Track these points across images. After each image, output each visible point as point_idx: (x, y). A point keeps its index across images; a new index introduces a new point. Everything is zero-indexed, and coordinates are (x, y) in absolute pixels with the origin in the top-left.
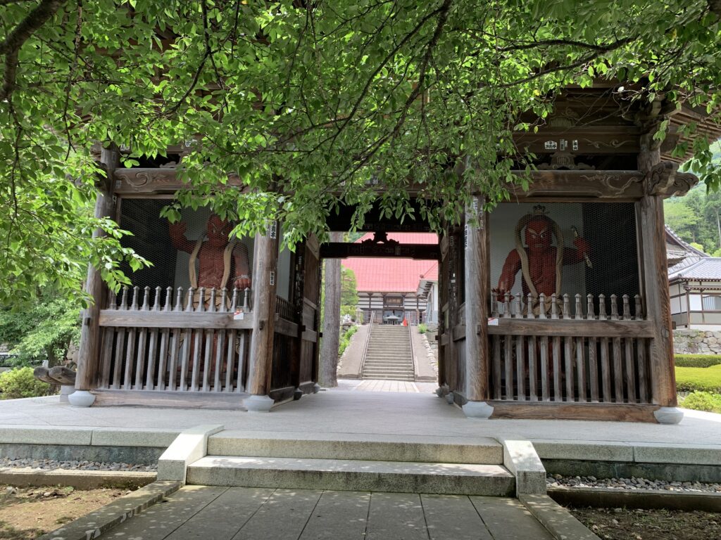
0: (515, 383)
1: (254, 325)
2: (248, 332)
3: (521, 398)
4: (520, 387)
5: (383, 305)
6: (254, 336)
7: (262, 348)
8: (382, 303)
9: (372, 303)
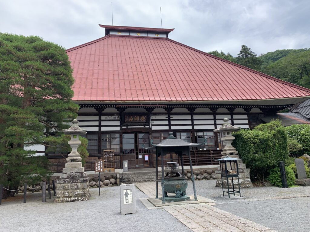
5: (121, 126)
8: (118, 123)
9: (103, 123)
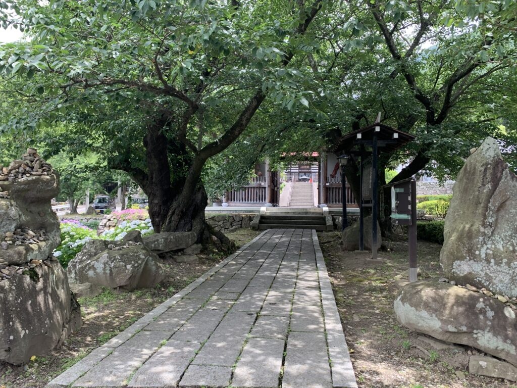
0: (333, 199)
1: (267, 186)
2: (265, 188)
3: (334, 203)
4: (334, 200)
6: (267, 189)
7: (269, 192)
9: (292, 169)
